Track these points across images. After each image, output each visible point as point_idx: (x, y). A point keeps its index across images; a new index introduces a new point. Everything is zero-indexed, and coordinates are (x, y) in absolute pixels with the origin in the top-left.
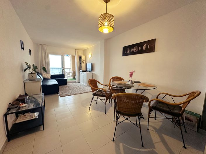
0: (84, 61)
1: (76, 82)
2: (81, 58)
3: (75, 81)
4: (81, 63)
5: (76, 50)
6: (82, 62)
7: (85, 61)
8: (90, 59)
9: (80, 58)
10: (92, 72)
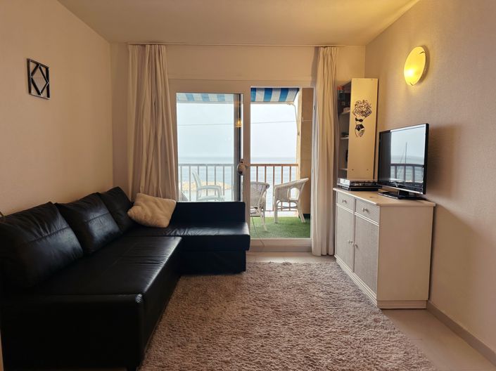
0: (366, 114)
1: (308, 251)
2: (348, 96)
3: (302, 241)
4: (345, 134)
5: (317, 49)
6: (353, 124)
7: (373, 116)
8: (415, 90)
9: (343, 97)
10: (433, 199)
